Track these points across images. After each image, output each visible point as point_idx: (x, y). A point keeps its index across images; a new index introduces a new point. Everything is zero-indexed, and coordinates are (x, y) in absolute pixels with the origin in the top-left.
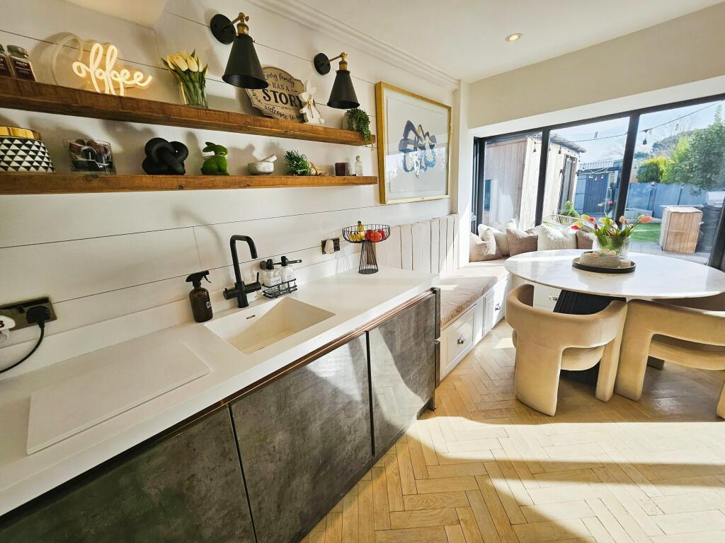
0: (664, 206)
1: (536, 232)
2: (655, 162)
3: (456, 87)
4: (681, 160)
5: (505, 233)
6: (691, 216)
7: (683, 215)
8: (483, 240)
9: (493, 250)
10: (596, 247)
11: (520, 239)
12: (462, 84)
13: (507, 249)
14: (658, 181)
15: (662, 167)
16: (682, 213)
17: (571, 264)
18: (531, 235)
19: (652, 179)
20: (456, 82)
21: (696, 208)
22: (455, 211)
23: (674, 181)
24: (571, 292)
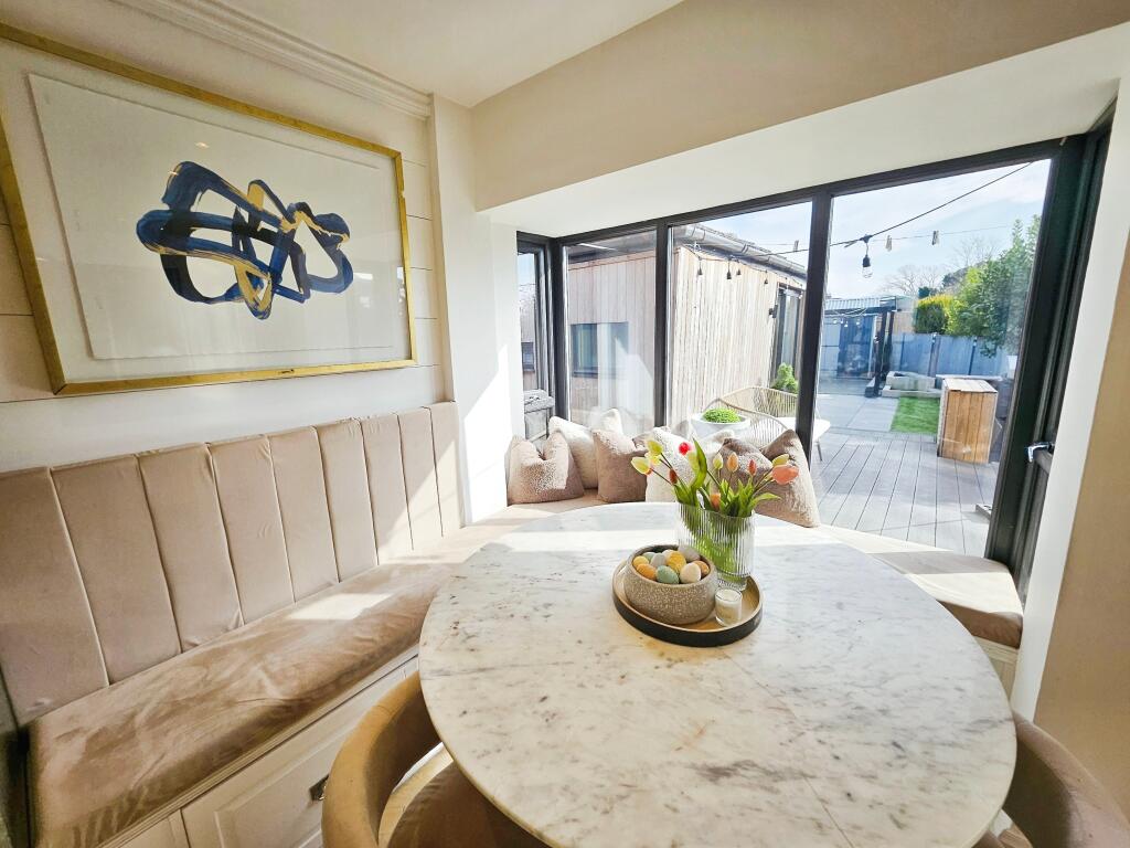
0: (943, 376)
2: (936, 302)
3: (425, 111)
4: (971, 301)
5: (592, 440)
6: (980, 398)
7: (968, 396)
8: (541, 457)
11: (616, 458)
12: (436, 104)
14: (942, 333)
15: (947, 311)
16: (965, 393)
19: (934, 329)
20: (425, 99)
21: (989, 381)
22: (449, 397)
23: (962, 334)
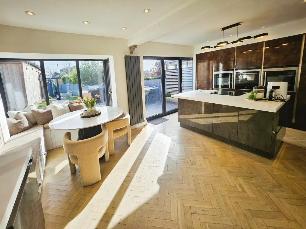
1: (49, 108)
5: (31, 112)
8: (17, 120)
9: (26, 124)
10: (86, 108)
13: (35, 121)
14: (70, 83)
15: (70, 78)
17: (80, 117)
18: (47, 110)
23: (76, 83)
24: (84, 129)
